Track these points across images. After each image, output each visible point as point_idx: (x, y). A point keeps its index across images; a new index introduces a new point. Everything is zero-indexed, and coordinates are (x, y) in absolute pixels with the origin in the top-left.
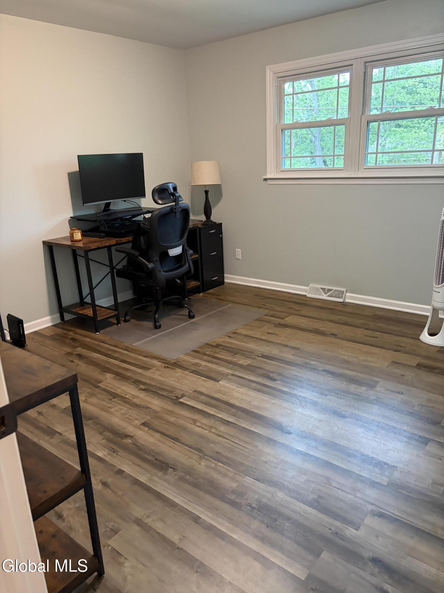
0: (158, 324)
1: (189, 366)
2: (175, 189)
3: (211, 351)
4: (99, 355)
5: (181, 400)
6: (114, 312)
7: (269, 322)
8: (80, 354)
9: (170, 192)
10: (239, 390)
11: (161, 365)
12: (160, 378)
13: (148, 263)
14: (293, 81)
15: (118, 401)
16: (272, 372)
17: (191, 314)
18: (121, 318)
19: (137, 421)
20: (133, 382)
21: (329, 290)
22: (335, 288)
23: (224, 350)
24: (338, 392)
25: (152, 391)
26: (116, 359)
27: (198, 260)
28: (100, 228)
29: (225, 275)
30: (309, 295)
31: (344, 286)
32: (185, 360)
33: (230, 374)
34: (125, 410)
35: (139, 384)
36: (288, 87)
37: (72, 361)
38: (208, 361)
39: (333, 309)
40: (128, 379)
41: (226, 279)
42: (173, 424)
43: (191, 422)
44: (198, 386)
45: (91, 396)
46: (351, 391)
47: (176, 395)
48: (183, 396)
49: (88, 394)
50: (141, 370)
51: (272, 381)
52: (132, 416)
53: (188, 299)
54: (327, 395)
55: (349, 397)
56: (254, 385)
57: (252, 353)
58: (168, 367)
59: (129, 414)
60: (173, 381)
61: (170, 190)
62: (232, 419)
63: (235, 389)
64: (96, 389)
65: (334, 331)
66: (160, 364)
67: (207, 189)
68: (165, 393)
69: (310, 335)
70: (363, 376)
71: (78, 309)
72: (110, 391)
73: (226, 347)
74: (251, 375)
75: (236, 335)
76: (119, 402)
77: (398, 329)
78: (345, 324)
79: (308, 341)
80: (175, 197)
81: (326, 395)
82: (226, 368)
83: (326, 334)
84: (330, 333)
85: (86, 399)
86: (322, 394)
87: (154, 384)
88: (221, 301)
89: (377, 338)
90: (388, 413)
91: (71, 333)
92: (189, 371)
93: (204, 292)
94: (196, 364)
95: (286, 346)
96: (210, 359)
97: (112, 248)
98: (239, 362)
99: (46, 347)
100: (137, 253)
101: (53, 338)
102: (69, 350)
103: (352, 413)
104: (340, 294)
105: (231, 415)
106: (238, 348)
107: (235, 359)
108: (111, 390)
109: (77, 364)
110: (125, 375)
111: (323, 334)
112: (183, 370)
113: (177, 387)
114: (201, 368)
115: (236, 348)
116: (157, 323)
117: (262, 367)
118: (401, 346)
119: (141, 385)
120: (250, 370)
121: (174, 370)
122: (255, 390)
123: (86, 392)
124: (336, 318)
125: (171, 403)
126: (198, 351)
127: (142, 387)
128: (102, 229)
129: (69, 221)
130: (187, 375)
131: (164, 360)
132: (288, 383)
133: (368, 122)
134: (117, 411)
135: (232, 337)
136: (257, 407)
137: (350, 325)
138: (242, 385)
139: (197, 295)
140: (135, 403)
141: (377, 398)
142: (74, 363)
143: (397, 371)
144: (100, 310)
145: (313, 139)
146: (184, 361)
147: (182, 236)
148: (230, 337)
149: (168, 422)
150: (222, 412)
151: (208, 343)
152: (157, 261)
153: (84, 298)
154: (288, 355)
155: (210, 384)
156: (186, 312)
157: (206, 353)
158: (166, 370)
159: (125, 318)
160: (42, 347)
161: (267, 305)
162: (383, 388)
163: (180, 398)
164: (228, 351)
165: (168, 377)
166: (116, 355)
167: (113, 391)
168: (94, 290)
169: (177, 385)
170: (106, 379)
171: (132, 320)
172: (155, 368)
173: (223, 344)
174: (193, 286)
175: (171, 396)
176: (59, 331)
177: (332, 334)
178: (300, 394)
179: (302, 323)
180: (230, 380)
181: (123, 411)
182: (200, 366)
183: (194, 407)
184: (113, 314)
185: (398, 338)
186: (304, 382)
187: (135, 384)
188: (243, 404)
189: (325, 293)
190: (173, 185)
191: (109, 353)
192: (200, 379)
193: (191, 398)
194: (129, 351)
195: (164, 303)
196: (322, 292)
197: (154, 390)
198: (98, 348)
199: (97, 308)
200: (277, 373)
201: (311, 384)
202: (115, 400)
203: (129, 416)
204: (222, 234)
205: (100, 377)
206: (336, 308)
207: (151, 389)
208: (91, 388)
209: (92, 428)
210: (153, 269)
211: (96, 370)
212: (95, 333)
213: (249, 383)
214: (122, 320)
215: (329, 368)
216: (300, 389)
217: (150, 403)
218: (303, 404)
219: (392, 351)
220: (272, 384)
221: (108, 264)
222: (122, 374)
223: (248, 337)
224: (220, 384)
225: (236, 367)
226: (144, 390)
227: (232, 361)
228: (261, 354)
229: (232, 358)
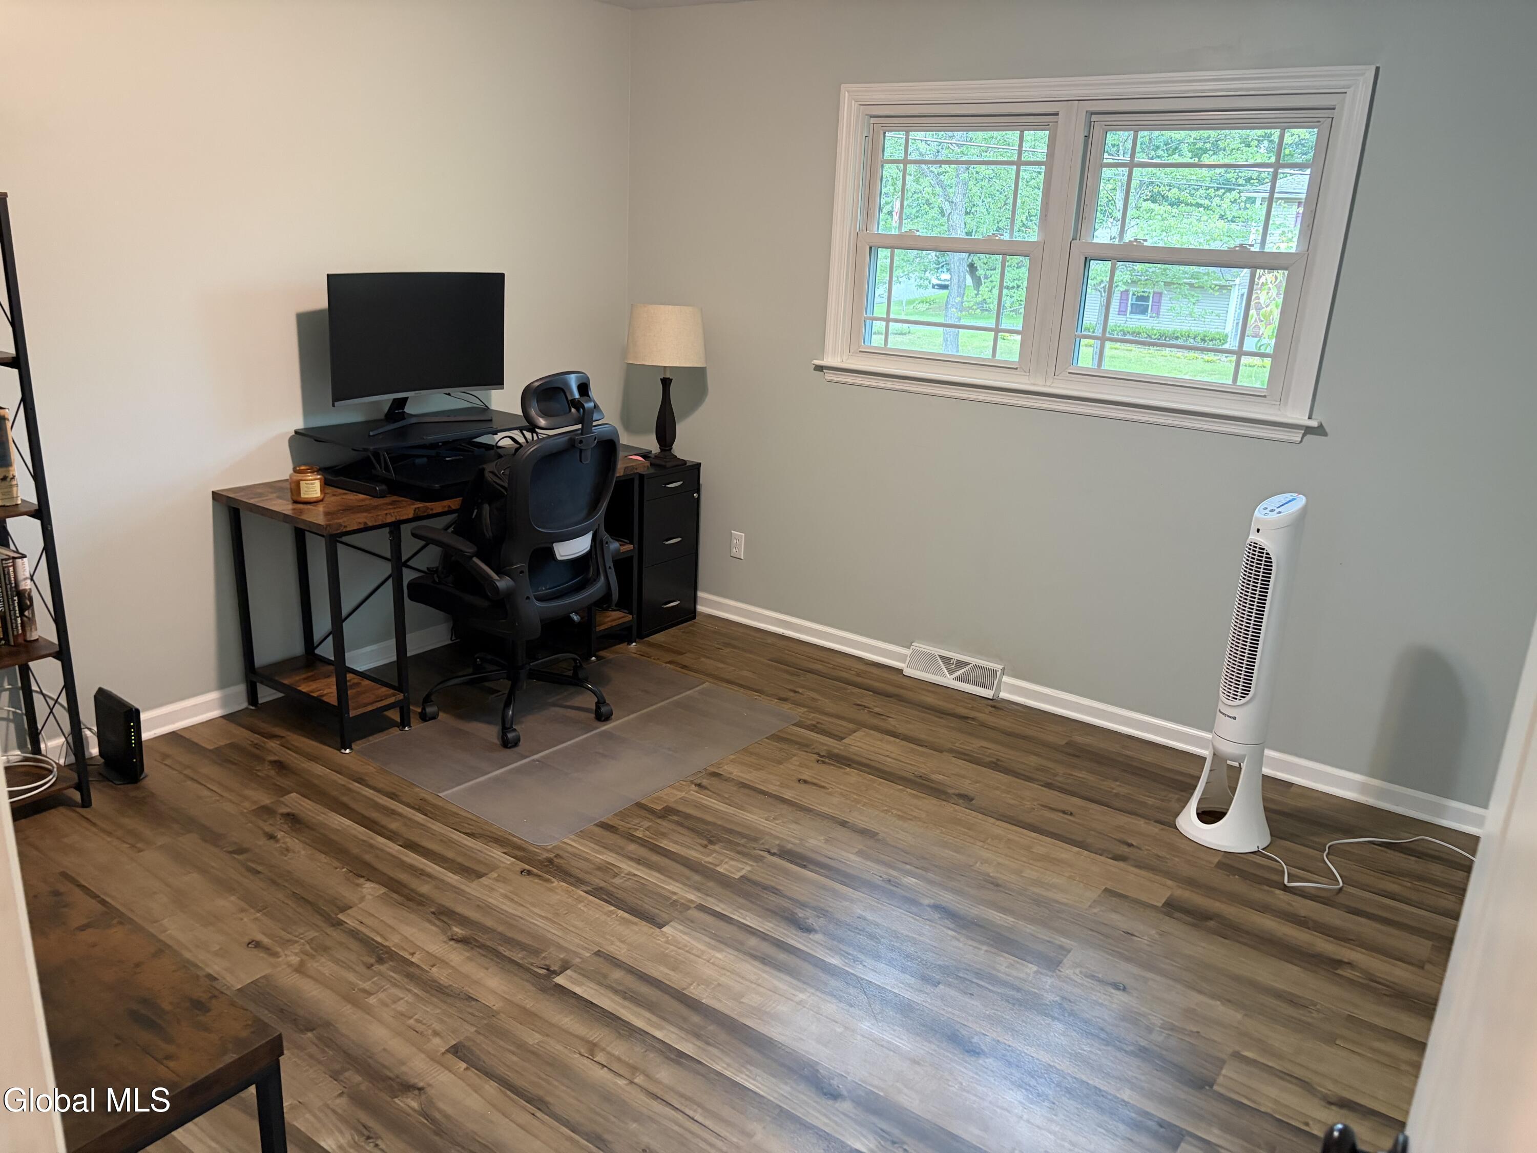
0: (510, 735)
1: (587, 873)
2: (584, 388)
3: (648, 829)
4: (348, 822)
5: (559, 980)
6: (394, 695)
7: (804, 746)
8: (293, 815)
9: (570, 398)
10: (713, 956)
11: (513, 863)
12: (508, 907)
13: (497, 574)
14: (907, 129)
15: (392, 974)
16: (803, 905)
17: (604, 709)
18: (411, 707)
19: (436, 1041)
20: (433, 913)
21: (961, 664)
22: (976, 660)
23: (680, 828)
24: (966, 976)
25: (482, 946)
26: (391, 836)
27: (632, 557)
28: (375, 468)
29: (700, 594)
30: (908, 672)
31: (998, 658)
32: (577, 852)
33: (693, 906)
34: (407, 1001)
35: (450, 922)
36: (893, 144)
37: (271, 837)
38: (639, 861)
39: (968, 718)
40: (421, 904)
41: (702, 605)
42: (533, 1053)
43: (582, 1051)
44: (608, 937)
45: (316, 951)
46: (999, 974)
47: (547, 963)
48: (565, 966)
49: (308, 947)
50: (456, 877)
51: (800, 933)
52: (424, 1021)
53: (598, 658)
54: (939, 983)
55: (990, 991)
56: (753, 942)
57: (755, 840)
58: (529, 873)
59: (416, 1017)
60: (540, 916)
61: (572, 393)
62: (690, 1045)
63: (703, 952)
64: (329, 930)
65: (967, 786)
66: (509, 860)
67: (668, 376)
68: (518, 956)
69: (907, 796)
70: (1030, 929)
71: (297, 678)
72: (369, 937)
73: (688, 816)
74: (748, 910)
75: (715, 781)
76: (392, 977)
77: (1123, 790)
78: (996, 766)
79: (899, 813)
80: (582, 410)
81: (936, 984)
82: (685, 884)
83: (945, 793)
84: (957, 792)
85: (302, 963)
86: (925, 979)
87: (489, 923)
88: (683, 670)
89: (1071, 814)
90: (1087, 1048)
91: (273, 745)
92: (586, 888)
93: (642, 638)
94: (606, 869)
95: (843, 824)
96: (643, 852)
97: (403, 527)
98: (718, 869)
99: (202, 785)
100: (468, 548)
101: (220, 756)
102: (266, 799)
103: (998, 1041)
104: (987, 677)
105: (687, 1031)
106: (719, 823)
107: (709, 859)
108: (372, 935)
109: (284, 846)
110: (412, 890)
111: (936, 791)
112: (571, 884)
113: (549, 936)
114: (617, 881)
115: (715, 824)
116: (510, 732)
117: (779, 887)
118: (1130, 845)
119: (456, 927)
120: (746, 895)
121: (545, 884)
122: (754, 957)
123: (301, 938)
124: (975, 745)
125: (529, 986)
126: (613, 827)
127: (458, 931)
128: (380, 471)
129: (292, 441)
130: (579, 900)
131: (520, 848)
132: (841, 941)
133: (1086, 258)
134: (386, 1005)
135: (705, 788)
136: (758, 1012)
137: (1007, 771)
138: (722, 941)
139: (623, 646)
140: (435, 981)
141: (1063, 998)
142: (277, 841)
143: (1116, 919)
144: (358, 684)
145: (947, 207)
146: (575, 855)
147: (594, 506)
148: (699, 785)
149: (521, 1046)
150: (664, 1024)
151: (643, 802)
152: (522, 572)
153: (316, 643)
154: (844, 853)
155: (639, 932)
156: (589, 701)
157: (634, 833)
158: (526, 880)
159: (424, 709)
160: (189, 783)
161: (801, 694)
162: (1077, 971)
163: (557, 974)
164: (692, 830)
165: (528, 906)
166: (394, 825)
167: (379, 939)
168: (344, 624)
169: (553, 932)
170: (362, 899)
171: (442, 716)
172: (494, 875)
173: (681, 808)
174: (614, 624)
175: (532, 964)
176: (241, 735)
177: (960, 796)
178: (871, 977)
179: (887, 756)
180: (690, 923)
181: (401, 1007)
182: (616, 875)
183: (592, 1003)
184: (393, 701)
185: (1123, 820)
186: (882, 940)
187: (439, 919)
188: (720, 1001)
189: (951, 672)
190: (577, 378)
191: (375, 815)
192: (614, 916)
193: (586, 974)
194: (429, 814)
195: (534, 675)
196: (942, 665)
197: (489, 943)
198: (345, 799)
199: (349, 676)
200: (814, 909)
201: (898, 948)
202: (383, 968)
203: (418, 1021)
204: (698, 492)
205: (347, 893)
206: (973, 714)
207: (483, 938)
208: (317, 926)
209: (311, 1056)
210: (510, 595)
211: (336, 868)
212: (339, 750)
213: (741, 935)
214: (415, 712)
215: (948, 899)
216: (869, 962)
217: (476, 982)
218: (877, 1007)
219: (1107, 857)
220: (799, 942)
221: (389, 555)
222: (405, 886)
223: (747, 791)
224: (664, 934)
225: (711, 884)
226: (463, 941)
227: (700, 864)
228: (779, 845)
229: (702, 853)
